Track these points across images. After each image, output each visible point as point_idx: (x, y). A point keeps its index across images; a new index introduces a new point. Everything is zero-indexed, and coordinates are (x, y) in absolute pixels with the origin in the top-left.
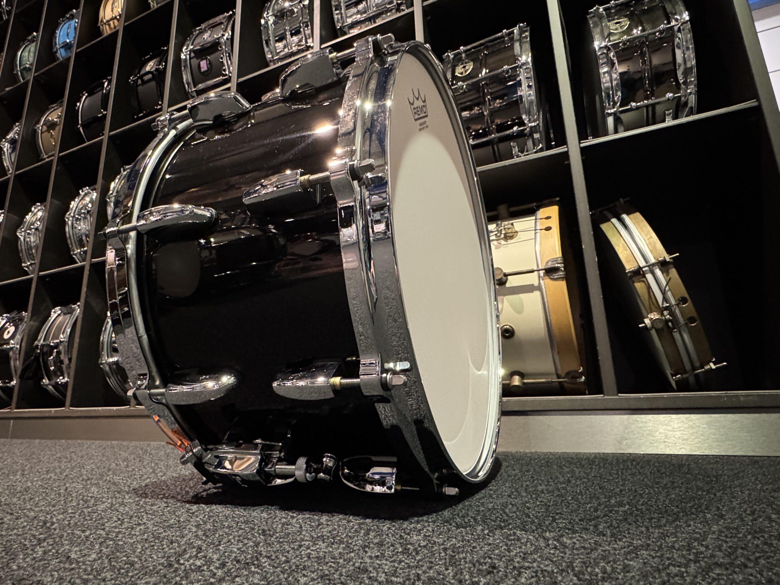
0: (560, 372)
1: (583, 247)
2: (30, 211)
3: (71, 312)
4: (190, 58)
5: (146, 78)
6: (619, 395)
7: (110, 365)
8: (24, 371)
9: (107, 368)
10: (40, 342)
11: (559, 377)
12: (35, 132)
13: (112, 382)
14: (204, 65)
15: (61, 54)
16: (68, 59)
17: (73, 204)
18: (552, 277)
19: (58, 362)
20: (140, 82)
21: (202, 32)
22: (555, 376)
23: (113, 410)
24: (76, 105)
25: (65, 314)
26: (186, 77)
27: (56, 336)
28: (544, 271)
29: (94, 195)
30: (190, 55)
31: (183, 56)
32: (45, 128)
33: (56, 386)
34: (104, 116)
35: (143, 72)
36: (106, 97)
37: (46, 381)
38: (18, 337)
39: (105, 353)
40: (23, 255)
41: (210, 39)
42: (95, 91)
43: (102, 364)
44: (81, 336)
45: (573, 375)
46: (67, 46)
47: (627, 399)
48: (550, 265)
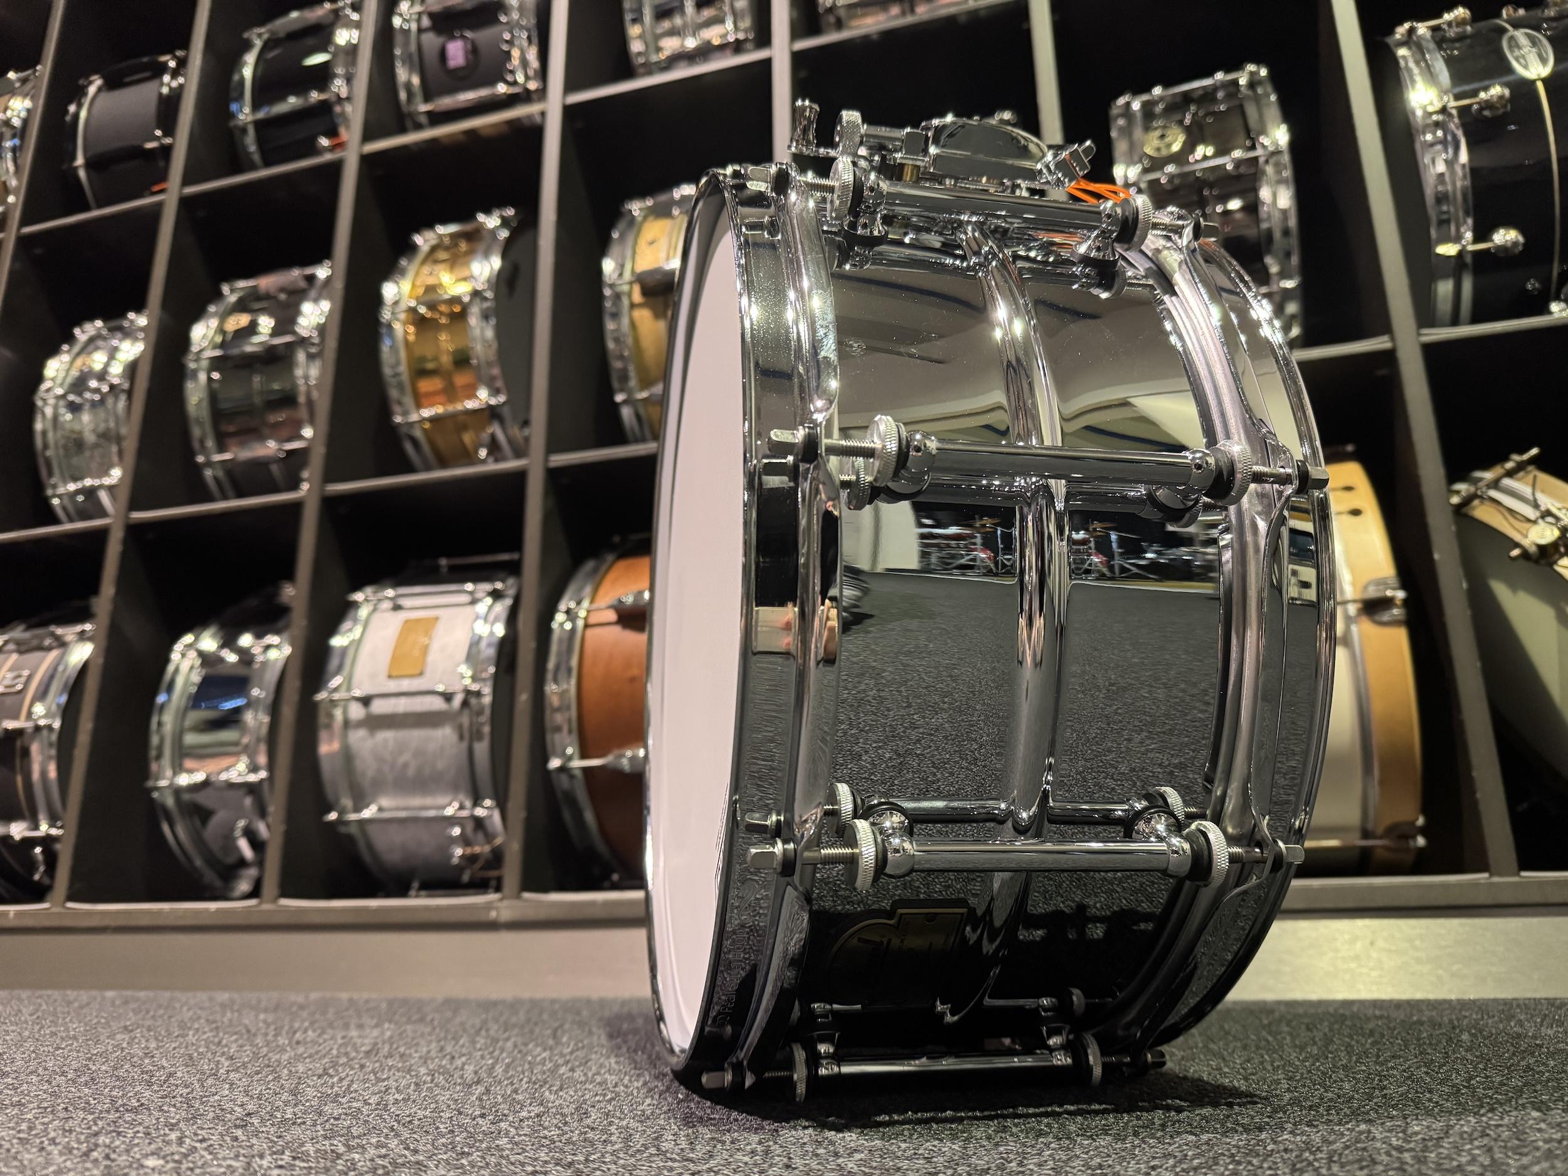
0: (1370, 826)
1: (1436, 556)
3: (52, 646)
4: (420, 30)
6: (1524, 874)
7: (178, 791)
9: (171, 802)
11: (1366, 834)
14: (456, 52)
18: (1377, 618)
22: (1358, 834)
24: (71, 107)
26: (406, 75)
28: (1359, 605)
30: (419, 22)
31: (400, 24)
34: (166, 149)
36: (168, 105)
39: (165, 761)
43: (157, 789)
45: (1401, 833)
47: (1542, 883)
48: (1372, 593)
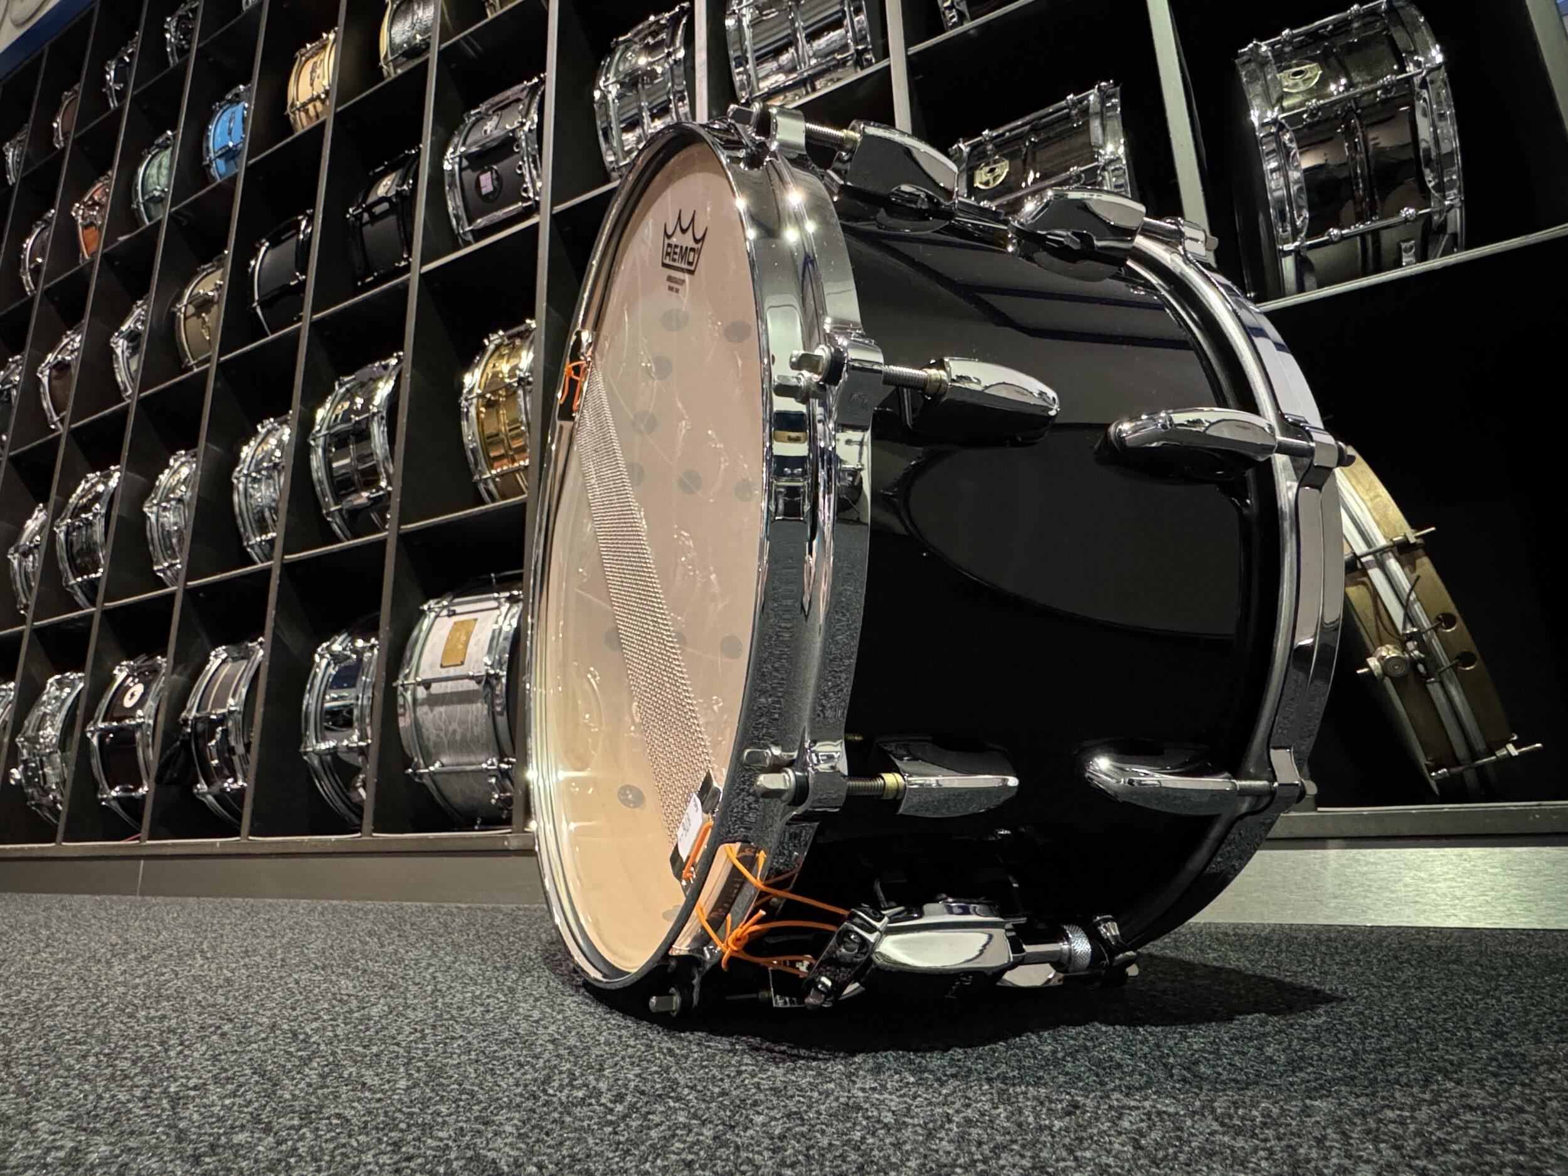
2: (167, 466)
3: (247, 655)
4: (461, 170)
5: (378, 210)
7: (320, 754)
8: (163, 767)
9: (316, 762)
10: (191, 713)
12: (172, 317)
13: (325, 787)
14: (487, 182)
15: (219, 169)
16: (233, 179)
17: (246, 452)
19: (225, 750)
20: (366, 216)
21: (481, 119)
23: (330, 840)
24: (249, 265)
25: (235, 660)
26: (453, 204)
27: (220, 702)
29: (286, 433)
30: (460, 163)
31: (447, 166)
32: (191, 310)
33: (221, 796)
34: (302, 285)
35: (371, 199)
36: (304, 248)
37: (202, 787)
38: (151, 704)
39: (311, 732)
40: (156, 550)
41: (498, 133)
42: (283, 238)
43: (306, 753)
44: (268, 702)
46: (230, 154)
